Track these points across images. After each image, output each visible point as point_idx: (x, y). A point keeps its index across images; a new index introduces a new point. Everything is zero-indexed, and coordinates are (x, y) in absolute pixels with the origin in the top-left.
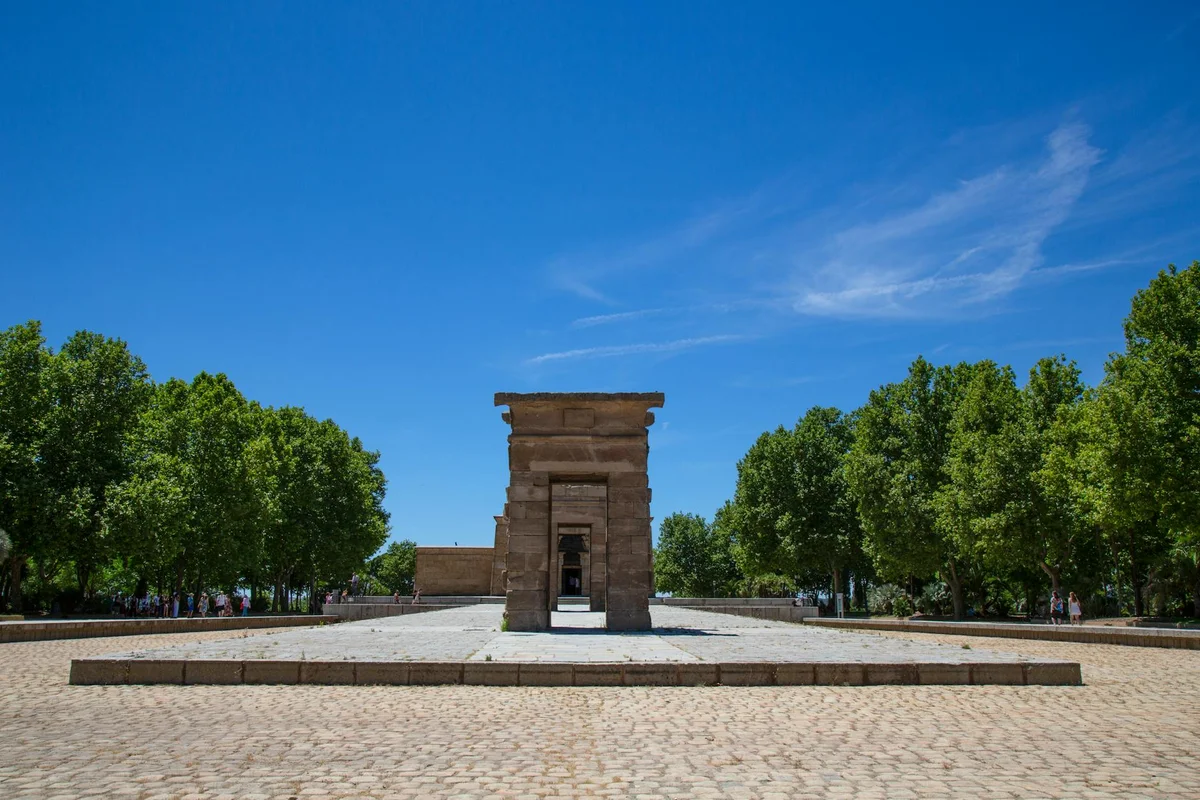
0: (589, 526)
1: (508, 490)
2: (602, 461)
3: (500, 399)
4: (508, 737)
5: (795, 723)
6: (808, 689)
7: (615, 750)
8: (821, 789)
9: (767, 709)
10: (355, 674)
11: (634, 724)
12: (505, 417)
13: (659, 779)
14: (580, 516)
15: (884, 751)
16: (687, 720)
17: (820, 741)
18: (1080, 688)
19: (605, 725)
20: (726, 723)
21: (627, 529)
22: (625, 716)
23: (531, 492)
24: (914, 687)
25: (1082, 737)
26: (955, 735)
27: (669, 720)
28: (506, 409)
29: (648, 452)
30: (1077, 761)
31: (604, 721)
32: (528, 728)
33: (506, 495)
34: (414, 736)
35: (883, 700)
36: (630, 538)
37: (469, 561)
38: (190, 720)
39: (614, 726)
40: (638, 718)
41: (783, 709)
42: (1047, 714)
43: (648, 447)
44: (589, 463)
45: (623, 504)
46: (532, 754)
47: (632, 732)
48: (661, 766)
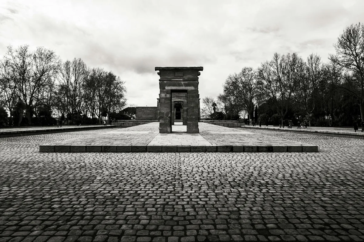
0: (183, 102)
1: (159, 95)
2: (185, 87)
3: (157, 69)
4: (157, 173)
5: (238, 168)
6: (242, 154)
7: (187, 179)
8: (245, 197)
9: (230, 162)
10: (117, 149)
11: (193, 168)
12: (158, 73)
13: (199, 192)
14: (180, 99)
15: (263, 180)
16: (208, 166)
17: (245, 175)
18: (318, 154)
19: (185, 168)
20: (219, 167)
21: (192, 105)
22: (191, 164)
23: (166, 95)
24: (272, 153)
25: (319, 173)
26: (284, 173)
27: (203, 167)
28: (158, 71)
29: (198, 84)
30: (318, 183)
31: (185, 166)
32: (163, 170)
33: (159, 96)
34: (131, 173)
35: (263, 158)
36: (193, 108)
37: (150, 111)
38: (70, 166)
39: (187, 168)
40: (194, 165)
41: (235, 162)
42: (309, 164)
43: (198, 82)
44: (182, 87)
45: (191, 98)
46: (163, 180)
47: (192, 171)
48: (200, 186)
